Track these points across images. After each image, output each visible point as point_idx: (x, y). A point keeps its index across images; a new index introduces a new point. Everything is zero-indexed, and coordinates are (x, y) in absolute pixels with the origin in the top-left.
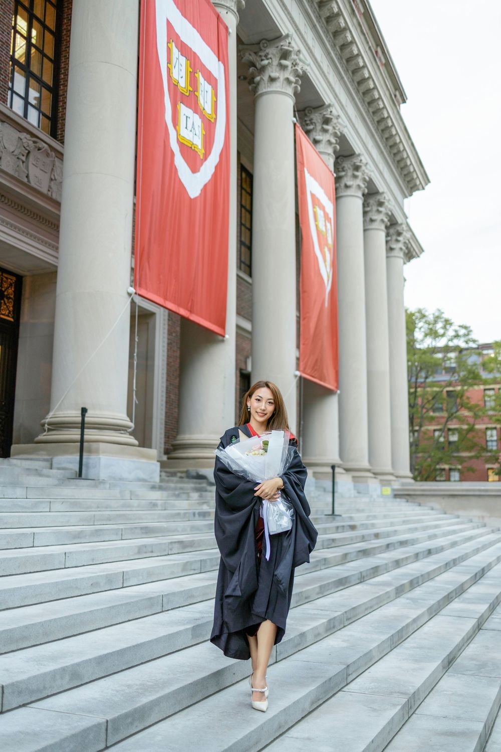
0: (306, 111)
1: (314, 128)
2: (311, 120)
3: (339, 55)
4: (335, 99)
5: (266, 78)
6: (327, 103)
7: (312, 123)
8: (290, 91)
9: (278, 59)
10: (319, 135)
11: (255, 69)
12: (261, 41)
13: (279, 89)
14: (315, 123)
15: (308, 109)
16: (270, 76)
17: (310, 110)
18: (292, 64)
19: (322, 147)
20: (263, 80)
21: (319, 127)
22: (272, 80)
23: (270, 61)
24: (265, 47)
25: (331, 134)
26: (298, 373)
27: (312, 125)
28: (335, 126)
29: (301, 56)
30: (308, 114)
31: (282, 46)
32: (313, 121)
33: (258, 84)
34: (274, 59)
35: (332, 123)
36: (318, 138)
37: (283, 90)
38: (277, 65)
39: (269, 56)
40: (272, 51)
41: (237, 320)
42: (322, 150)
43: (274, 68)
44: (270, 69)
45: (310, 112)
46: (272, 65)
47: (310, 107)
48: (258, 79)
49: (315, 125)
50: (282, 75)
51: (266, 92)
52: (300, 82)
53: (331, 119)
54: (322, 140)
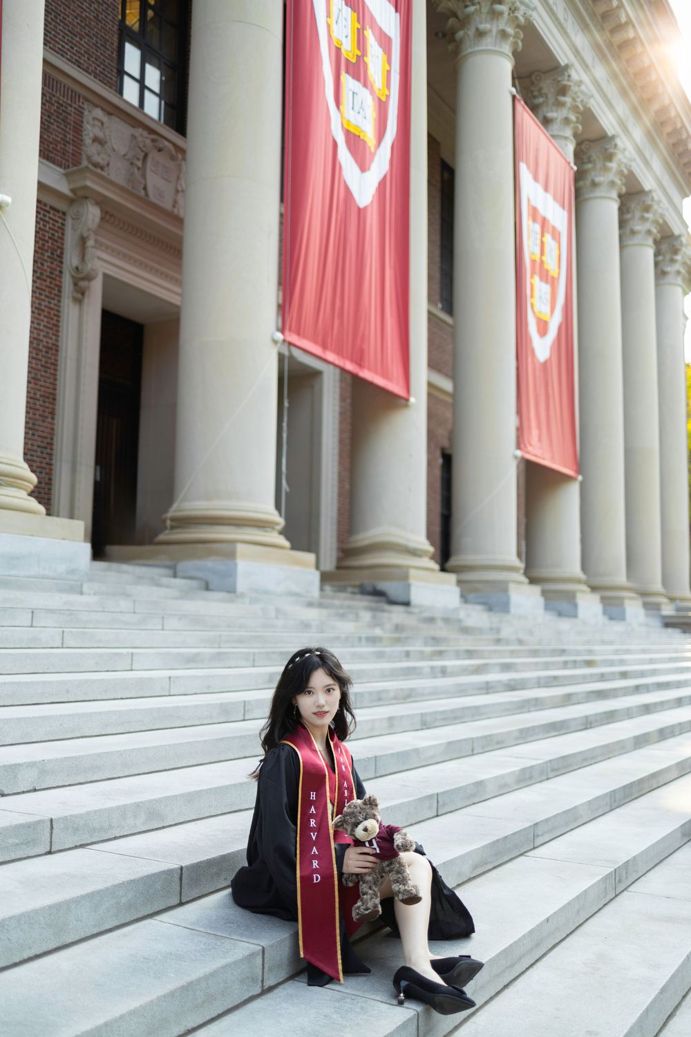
0: (533, 78)
1: (544, 102)
2: (540, 90)
4: (576, 57)
5: (471, 32)
6: (563, 64)
7: (541, 95)
8: (507, 48)
9: (489, 4)
10: (552, 111)
11: (457, 20)
13: (490, 47)
14: (545, 94)
15: (536, 73)
16: (477, 29)
17: (539, 75)
18: (510, 9)
19: (555, 128)
20: (468, 35)
21: (551, 100)
22: (481, 34)
23: (478, 7)
25: (570, 108)
26: (519, 453)
27: (542, 97)
28: (575, 96)
30: (536, 82)
32: (544, 91)
33: (461, 41)
34: (483, 5)
35: (570, 93)
36: (550, 115)
37: (497, 49)
38: (488, 13)
39: (476, 1)
41: (428, 376)
42: (556, 133)
43: (484, 16)
44: (477, 19)
45: (538, 78)
46: (481, 13)
47: (539, 71)
48: (461, 34)
49: (546, 97)
50: (494, 27)
51: (472, 53)
52: (522, 36)
53: (570, 86)
54: (556, 119)
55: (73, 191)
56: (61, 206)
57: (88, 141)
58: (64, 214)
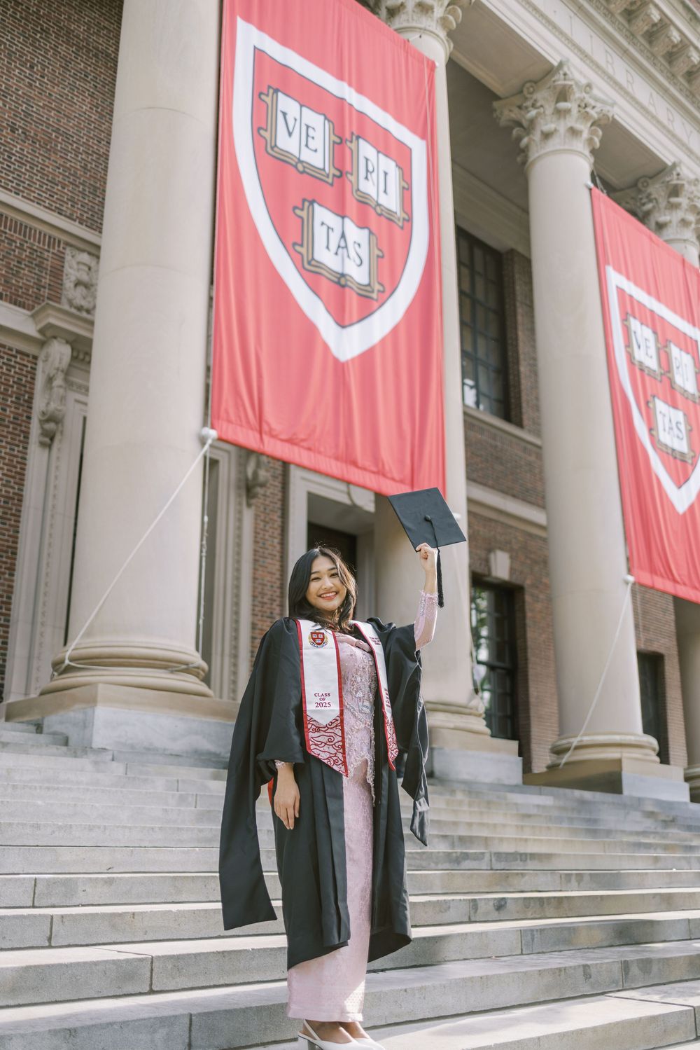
0: (640, 185)
1: (654, 207)
2: (649, 196)
3: (687, 89)
4: (689, 156)
5: (537, 136)
6: (670, 164)
7: (650, 201)
8: (580, 145)
9: (553, 104)
10: (665, 215)
11: (522, 129)
12: (523, 85)
13: (558, 147)
14: (656, 199)
15: (642, 180)
16: (542, 133)
17: (645, 181)
18: (579, 106)
19: (669, 233)
20: (534, 140)
21: (663, 203)
22: (547, 136)
23: (542, 110)
24: (532, 93)
25: (687, 210)
26: (631, 579)
27: (652, 202)
28: (692, 196)
29: (595, 92)
30: (643, 189)
31: (554, 81)
32: (653, 197)
33: (527, 147)
34: (547, 106)
35: (684, 193)
36: (662, 219)
37: (566, 147)
38: (553, 114)
39: (538, 104)
40: (543, 96)
42: (672, 237)
43: (548, 118)
44: (542, 121)
45: (645, 184)
46: (545, 115)
47: (644, 176)
48: (525, 141)
49: (657, 202)
50: (562, 126)
51: (539, 157)
52: (600, 133)
53: (683, 185)
54: (670, 222)
55: (41, 331)
56: (31, 349)
57: (68, 284)
58: (35, 358)
